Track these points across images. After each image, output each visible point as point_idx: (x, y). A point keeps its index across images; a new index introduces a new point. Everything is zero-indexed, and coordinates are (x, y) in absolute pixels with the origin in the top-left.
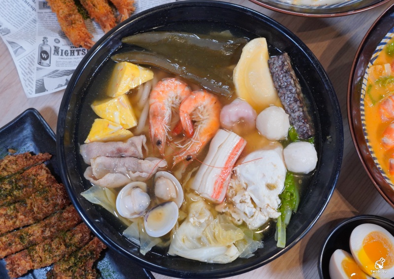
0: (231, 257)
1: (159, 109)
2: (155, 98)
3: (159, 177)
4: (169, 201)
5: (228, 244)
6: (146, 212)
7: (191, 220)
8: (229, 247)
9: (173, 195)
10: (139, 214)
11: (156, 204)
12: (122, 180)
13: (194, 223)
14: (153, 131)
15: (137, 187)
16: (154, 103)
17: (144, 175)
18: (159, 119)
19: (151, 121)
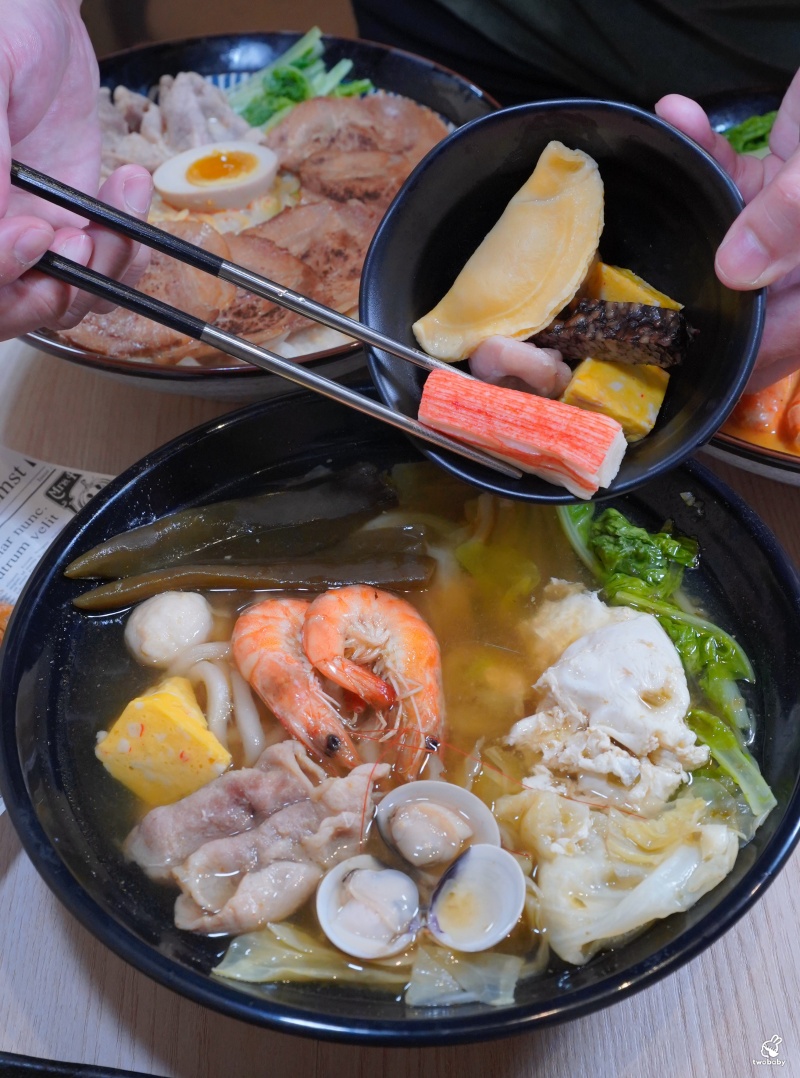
1: (282, 664)
2: (254, 650)
3: (393, 815)
4: (462, 855)
6: (424, 915)
9: (461, 830)
10: (408, 930)
11: (429, 887)
12: (299, 874)
14: (297, 726)
15: (353, 871)
16: (259, 662)
17: (349, 819)
18: (296, 687)
19: (276, 709)
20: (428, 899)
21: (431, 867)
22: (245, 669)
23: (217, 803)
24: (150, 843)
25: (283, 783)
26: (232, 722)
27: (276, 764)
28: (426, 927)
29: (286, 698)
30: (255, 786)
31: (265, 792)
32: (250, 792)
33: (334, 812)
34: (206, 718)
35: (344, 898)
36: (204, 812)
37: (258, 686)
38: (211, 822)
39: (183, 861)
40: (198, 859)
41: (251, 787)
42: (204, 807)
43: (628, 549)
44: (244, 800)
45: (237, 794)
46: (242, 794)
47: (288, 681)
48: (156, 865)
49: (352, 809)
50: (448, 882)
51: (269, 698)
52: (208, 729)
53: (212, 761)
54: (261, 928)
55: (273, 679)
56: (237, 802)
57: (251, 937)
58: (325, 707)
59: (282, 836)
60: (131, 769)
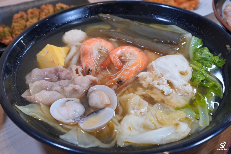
0: (183, 133)
1: (88, 49)
3: (93, 91)
5: (175, 122)
6: (82, 118)
7: (132, 112)
8: (177, 125)
10: (74, 119)
13: (135, 113)
14: (84, 64)
15: (70, 100)
16: (84, 47)
17: (77, 87)
18: (88, 55)
19: (81, 59)
20: (86, 115)
21: (94, 108)
23: (50, 72)
25: (69, 73)
26: (71, 60)
27: (71, 69)
28: (79, 121)
29: (84, 57)
31: (63, 74)
32: (59, 72)
33: (75, 84)
34: (66, 56)
35: (63, 105)
36: (46, 72)
37: (81, 53)
38: (46, 75)
39: (33, 82)
40: (37, 83)
41: (61, 71)
42: (46, 71)
43: (203, 56)
44: (58, 74)
46: (58, 72)
47: (87, 53)
48: (28, 81)
49: (81, 86)
50: (94, 113)
51: (81, 56)
52: (65, 59)
53: (59, 64)
54: (38, 104)
55: (84, 52)
56: (56, 74)
57: (35, 105)
58: (93, 62)
59: (60, 85)
60: (42, 60)
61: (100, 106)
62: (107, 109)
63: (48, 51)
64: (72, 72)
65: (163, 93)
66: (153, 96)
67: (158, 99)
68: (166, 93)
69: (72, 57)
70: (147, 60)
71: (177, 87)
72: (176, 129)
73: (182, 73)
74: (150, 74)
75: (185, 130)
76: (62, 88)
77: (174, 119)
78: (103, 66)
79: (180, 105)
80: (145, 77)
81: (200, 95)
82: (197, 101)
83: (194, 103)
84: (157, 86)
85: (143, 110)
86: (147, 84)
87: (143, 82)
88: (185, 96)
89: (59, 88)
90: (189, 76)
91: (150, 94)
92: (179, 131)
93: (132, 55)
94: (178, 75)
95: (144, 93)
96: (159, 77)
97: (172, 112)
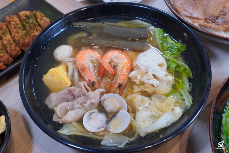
0: (179, 114)
2: (79, 61)
3: (104, 100)
4: (118, 112)
5: (171, 108)
6: (107, 124)
7: (140, 108)
8: (173, 109)
9: (118, 105)
10: (103, 127)
12: (80, 112)
13: (143, 109)
14: (87, 79)
15: (92, 113)
16: (80, 63)
17: (93, 101)
18: (87, 70)
19: (82, 74)
20: (109, 121)
21: (111, 113)
22: (77, 65)
23: (65, 94)
24: (50, 101)
25: (80, 91)
26: (73, 76)
27: (80, 86)
28: (107, 127)
29: (85, 72)
30: (74, 91)
31: (76, 93)
32: (73, 92)
33: (91, 99)
34: (67, 74)
35: (90, 118)
36: (62, 95)
37: (79, 69)
38: (64, 97)
39: (56, 106)
40: (59, 106)
41: (73, 91)
42: (62, 94)
43: (169, 45)
44: (72, 94)
45: (70, 92)
46: (71, 92)
47: (85, 68)
48: (50, 106)
49: (95, 99)
50: (114, 117)
51: (81, 72)
52: (67, 77)
53: (67, 84)
54: (71, 123)
55: (82, 67)
56: (70, 94)
57: (68, 125)
58: (93, 75)
59: (78, 103)
60: (50, 83)
61: (115, 110)
62: (121, 111)
63: (52, 75)
64: (83, 89)
65: (153, 85)
66: (147, 90)
67: (151, 91)
68: (155, 86)
69: (73, 74)
70: (129, 59)
71: (161, 78)
72: (173, 113)
73: (160, 65)
74: (138, 72)
75: (179, 111)
76: (82, 104)
77: (169, 105)
78: (101, 75)
79: (167, 92)
80: (135, 75)
81: (178, 79)
82: (177, 85)
83: (176, 87)
84: (147, 81)
85: (147, 105)
86: (139, 81)
87: (135, 80)
88: (168, 84)
89: (79, 105)
90: (165, 66)
91: (144, 89)
92: (176, 114)
93: (117, 59)
94: (158, 68)
95: (140, 90)
96: (145, 73)
97: (165, 99)
